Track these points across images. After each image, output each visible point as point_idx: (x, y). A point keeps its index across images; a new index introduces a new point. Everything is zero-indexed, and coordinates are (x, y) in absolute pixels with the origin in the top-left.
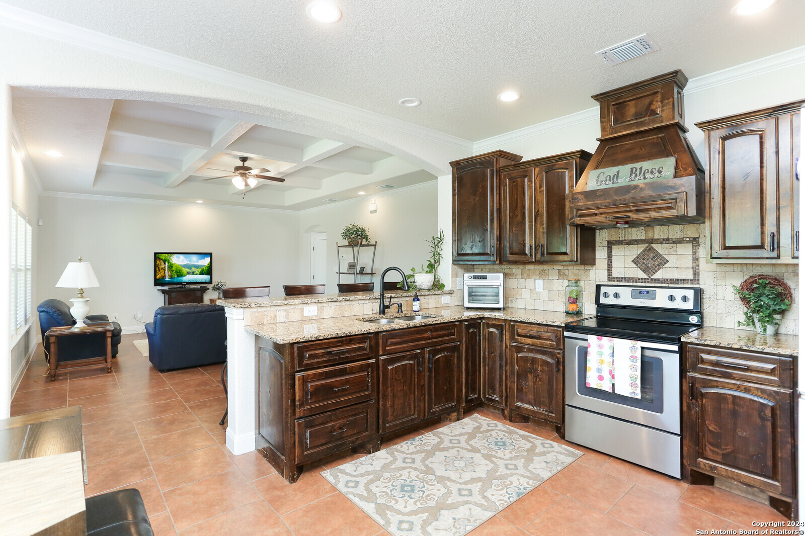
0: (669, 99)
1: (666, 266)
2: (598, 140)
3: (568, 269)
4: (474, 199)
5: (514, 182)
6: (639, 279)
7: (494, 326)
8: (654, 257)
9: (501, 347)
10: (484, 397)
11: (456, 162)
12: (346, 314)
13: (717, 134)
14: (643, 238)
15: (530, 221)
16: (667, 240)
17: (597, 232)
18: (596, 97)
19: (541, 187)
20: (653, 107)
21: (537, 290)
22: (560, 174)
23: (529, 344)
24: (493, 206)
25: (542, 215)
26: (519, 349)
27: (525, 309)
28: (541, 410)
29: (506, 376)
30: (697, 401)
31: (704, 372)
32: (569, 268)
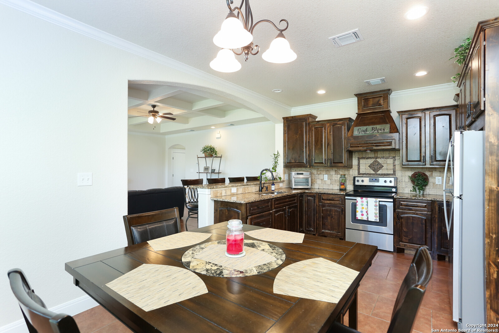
0: (386, 100)
1: (382, 168)
2: (356, 113)
3: (340, 170)
4: (296, 136)
5: (317, 129)
6: (371, 174)
7: (310, 196)
8: (378, 164)
9: (314, 205)
10: (305, 229)
11: (286, 117)
12: (247, 192)
13: (405, 117)
14: (373, 156)
15: (325, 148)
16: (383, 157)
17: (353, 153)
18: (356, 95)
19: (330, 132)
20: (380, 102)
21: (325, 180)
22: (340, 127)
23: (328, 203)
24: (306, 140)
25: (331, 145)
26: (323, 206)
27: (319, 189)
28: (334, 232)
29: (317, 219)
30: (399, 220)
31: (402, 209)
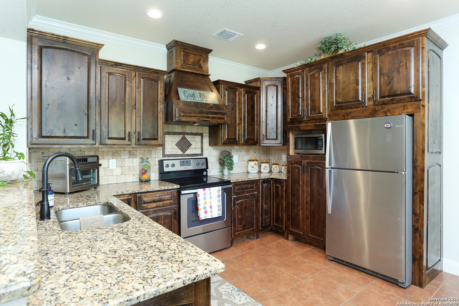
1: (191, 147)
3: (137, 151)
6: (180, 155)
8: (186, 142)
14: (181, 131)
16: (192, 134)
20: (200, 63)
23: (154, 208)
31: (237, 194)
32: (137, 149)
